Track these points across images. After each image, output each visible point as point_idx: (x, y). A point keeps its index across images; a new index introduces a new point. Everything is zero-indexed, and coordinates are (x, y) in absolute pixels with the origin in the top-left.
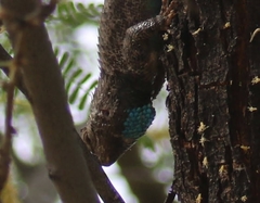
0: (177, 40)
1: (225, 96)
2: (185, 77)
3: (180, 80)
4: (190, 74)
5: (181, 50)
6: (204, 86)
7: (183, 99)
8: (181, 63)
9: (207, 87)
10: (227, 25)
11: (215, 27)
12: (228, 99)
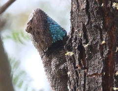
0: (75, 50)
1: (101, 81)
2: (79, 70)
3: (76, 72)
4: (82, 69)
5: (77, 55)
6: (89, 75)
7: (78, 82)
8: (77, 62)
9: (91, 76)
10: (104, 42)
11: (97, 43)
12: (103, 83)
